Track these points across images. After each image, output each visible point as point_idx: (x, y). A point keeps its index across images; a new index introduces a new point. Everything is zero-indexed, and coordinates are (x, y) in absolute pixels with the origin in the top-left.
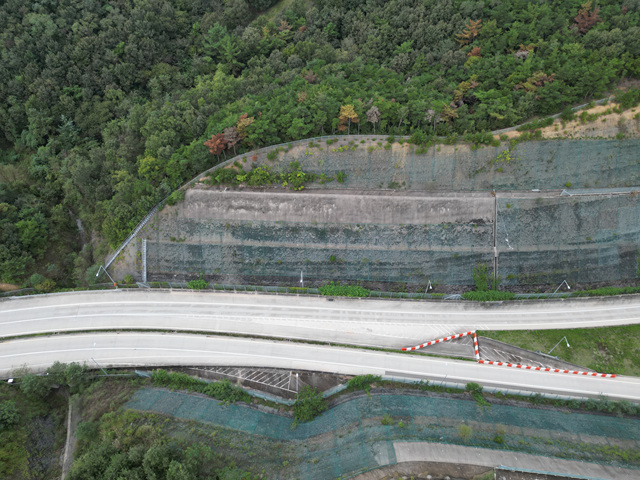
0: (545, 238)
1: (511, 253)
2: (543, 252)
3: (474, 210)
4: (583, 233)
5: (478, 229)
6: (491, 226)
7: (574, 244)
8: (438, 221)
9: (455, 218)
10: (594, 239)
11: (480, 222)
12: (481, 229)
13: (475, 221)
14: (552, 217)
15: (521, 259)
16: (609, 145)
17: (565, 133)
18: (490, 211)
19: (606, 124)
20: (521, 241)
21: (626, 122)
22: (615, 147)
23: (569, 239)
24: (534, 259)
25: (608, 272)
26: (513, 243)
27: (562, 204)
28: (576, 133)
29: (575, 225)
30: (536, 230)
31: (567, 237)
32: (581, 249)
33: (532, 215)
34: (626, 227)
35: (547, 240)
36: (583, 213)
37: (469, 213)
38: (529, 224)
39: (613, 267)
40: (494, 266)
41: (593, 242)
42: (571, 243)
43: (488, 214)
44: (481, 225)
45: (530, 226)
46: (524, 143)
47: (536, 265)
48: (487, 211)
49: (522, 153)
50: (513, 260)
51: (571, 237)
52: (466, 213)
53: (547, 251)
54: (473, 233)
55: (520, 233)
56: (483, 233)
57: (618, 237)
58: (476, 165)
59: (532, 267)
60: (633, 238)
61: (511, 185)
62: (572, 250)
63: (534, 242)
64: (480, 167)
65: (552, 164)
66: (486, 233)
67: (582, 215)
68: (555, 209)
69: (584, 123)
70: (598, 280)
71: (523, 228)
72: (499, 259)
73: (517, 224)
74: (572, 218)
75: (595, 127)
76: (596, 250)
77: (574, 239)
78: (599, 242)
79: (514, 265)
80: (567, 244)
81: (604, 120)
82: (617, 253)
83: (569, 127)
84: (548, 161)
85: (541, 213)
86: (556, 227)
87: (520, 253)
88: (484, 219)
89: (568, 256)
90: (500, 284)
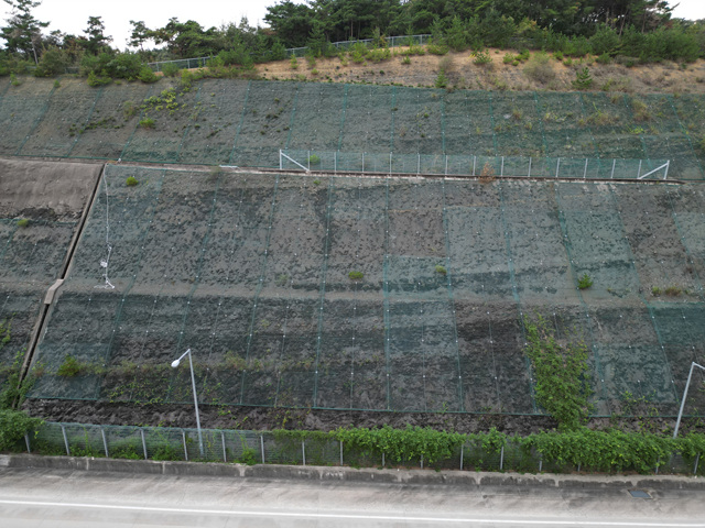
0: (222, 265)
1: (98, 298)
2: (202, 301)
3: (36, 186)
4: (339, 260)
5: (29, 232)
6: (71, 226)
7: (309, 288)
10: (373, 279)
11: (43, 216)
12: (41, 233)
13: (27, 212)
14: (250, 214)
15: (125, 317)
16: (418, 95)
17: (315, 74)
18: (80, 190)
19: (411, 68)
20: (147, 268)
21: (458, 69)
22: (434, 99)
23: (296, 272)
24: (167, 319)
25: (421, 380)
26: (120, 274)
27: (284, 189)
28: (340, 76)
29: (314, 239)
30: (197, 243)
31: (290, 268)
32: (326, 301)
33: (193, 207)
34: (475, 255)
35: (227, 273)
36: (341, 212)
37: (21, 194)
38: (180, 226)
39: (438, 367)
40: (34, 334)
41: (373, 288)
42: (299, 283)
43: (72, 197)
44: (43, 224)
45: (184, 232)
46: (215, 81)
47: (172, 339)
48: (71, 191)
49: (208, 98)
50: (102, 319)
51: (302, 269)
52: (13, 194)
53: (216, 300)
54: (12, 242)
55: (148, 247)
56: (39, 242)
57: (453, 281)
58: (95, 114)
59: (158, 344)
60: (502, 287)
61: (169, 153)
62: (300, 302)
63: (184, 273)
64: (102, 119)
65: (277, 122)
66: (50, 243)
67: (337, 217)
68: (261, 198)
69: (359, 63)
70: (389, 409)
71: (161, 236)
72: (56, 310)
73: (145, 226)
74: (307, 222)
75: (385, 71)
76: (377, 307)
77: (311, 275)
78: (391, 287)
79: (99, 335)
80: (286, 285)
81: (407, 63)
82: (449, 322)
83: (325, 67)
84: (269, 117)
85: (219, 204)
86: (258, 240)
87: (129, 297)
88: (56, 210)
89: (283, 317)
90: (33, 397)
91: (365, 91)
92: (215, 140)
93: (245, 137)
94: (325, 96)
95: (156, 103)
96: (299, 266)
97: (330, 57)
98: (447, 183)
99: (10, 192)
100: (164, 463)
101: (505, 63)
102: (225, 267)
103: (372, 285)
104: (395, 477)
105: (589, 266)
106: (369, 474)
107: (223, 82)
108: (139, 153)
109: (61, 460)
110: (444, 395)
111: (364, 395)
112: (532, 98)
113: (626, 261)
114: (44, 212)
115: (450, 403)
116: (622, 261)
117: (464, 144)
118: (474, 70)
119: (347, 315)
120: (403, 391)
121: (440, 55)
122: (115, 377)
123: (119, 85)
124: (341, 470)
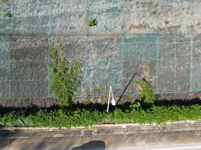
105: (97, 12)
113: (119, 8)
116: (117, 8)
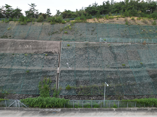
0: (93, 63)
1: (69, 71)
2: (92, 71)
3: (47, 47)
4: (119, 62)
5: (48, 57)
6: (57, 55)
7: (114, 68)
8: (23, 52)
9: (34, 51)
10: (127, 66)
11: (50, 53)
12: (51, 57)
13: (46, 52)
14: (96, 52)
15: (77, 76)
16: (122, 26)
17: (99, 22)
18: (57, 47)
19: (119, 20)
20: (77, 65)
21: (128, 21)
22: (126, 27)
23: (110, 65)
24: (86, 76)
25: (146, 87)
26: (72, 66)
27: (102, 46)
28: (105, 22)
29: (112, 57)
30: (87, 59)
31: (109, 64)
32: (120, 71)
33: (83, 51)
34: (147, 60)
35: (95, 65)
36: (116, 51)
37: (43, 48)
38: (82, 55)
39: (148, 84)
40: (57, 80)
41: (128, 68)
42: (112, 67)
43: (56, 49)
44: (51, 55)
45: (83, 56)
46: (78, 23)
47: (89, 80)
48: (55, 48)
49: (78, 27)
50: (71, 76)
51: (111, 64)
52: (42, 48)
53: (96, 71)
54: (44, 59)
55: (76, 60)
56: (51, 59)
57: (144, 66)
58: (53, 30)
59: (86, 81)
60: (155, 67)
61: (72, 39)
62: (114, 71)
63: (86, 65)
64: (55, 31)
65: (94, 32)
66: (53, 59)
67: (115, 52)
68: (98, 48)
69: (108, 19)
70: (141, 94)
71: (78, 57)
72: (60, 75)
73: (74, 55)
74: (109, 53)
75: (114, 21)
76: (131, 72)
77: (114, 65)
78: (132, 67)
79: (72, 80)
80: (109, 67)
81: (117, 19)
82: (147, 75)
83: (101, 20)
84: (92, 31)
85: (89, 50)
86: (100, 58)
87: (76, 71)
88: (53, 52)
89: (111, 75)
90: (61, 95)
91: (111, 25)
92: (81, 36)
93: (88, 35)
94: (103, 26)
95: (67, 28)
96: (110, 63)
97: (101, 18)
98: (136, 45)
99: (41, 48)
100: (97, 108)
101: (137, 20)
102: (94, 64)
103: (128, 67)
104: (148, 109)
106: (142, 109)
107: (80, 23)
108: (66, 39)
109: (73, 109)
110: (151, 91)
111: (135, 91)
112: (145, 27)
114: (50, 52)
115: (153, 92)
117: (135, 36)
118: (132, 21)
119: (125, 74)
120: (143, 90)
121: (124, 18)
122: (79, 89)
123: (57, 24)
124: (136, 108)
